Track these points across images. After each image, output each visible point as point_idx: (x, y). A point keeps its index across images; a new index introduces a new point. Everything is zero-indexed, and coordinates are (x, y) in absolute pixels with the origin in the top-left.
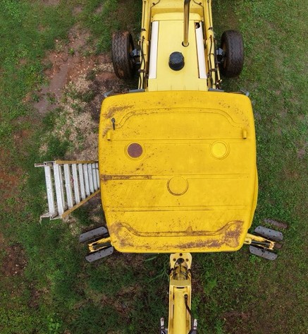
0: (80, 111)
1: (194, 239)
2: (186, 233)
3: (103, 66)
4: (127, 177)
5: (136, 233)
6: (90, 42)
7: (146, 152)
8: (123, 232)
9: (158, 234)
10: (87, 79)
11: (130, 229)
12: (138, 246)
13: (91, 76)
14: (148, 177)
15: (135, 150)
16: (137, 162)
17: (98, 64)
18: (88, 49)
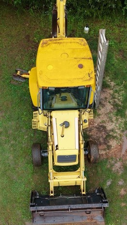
0: (112, 130)
1: (58, 41)
2: (61, 43)
3: (103, 152)
4: (83, 58)
5: (78, 43)
6: (112, 166)
7: (77, 66)
8: (83, 43)
9: (71, 42)
10: (111, 146)
11: (80, 44)
12: (77, 39)
13: (109, 147)
14: (75, 58)
15: (81, 66)
16: (80, 63)
17: (106, 154)
18: (113, 162)
